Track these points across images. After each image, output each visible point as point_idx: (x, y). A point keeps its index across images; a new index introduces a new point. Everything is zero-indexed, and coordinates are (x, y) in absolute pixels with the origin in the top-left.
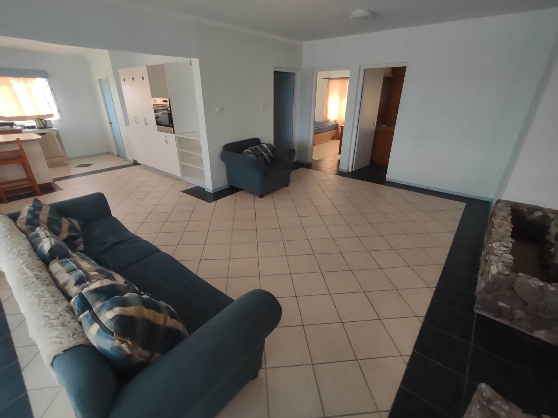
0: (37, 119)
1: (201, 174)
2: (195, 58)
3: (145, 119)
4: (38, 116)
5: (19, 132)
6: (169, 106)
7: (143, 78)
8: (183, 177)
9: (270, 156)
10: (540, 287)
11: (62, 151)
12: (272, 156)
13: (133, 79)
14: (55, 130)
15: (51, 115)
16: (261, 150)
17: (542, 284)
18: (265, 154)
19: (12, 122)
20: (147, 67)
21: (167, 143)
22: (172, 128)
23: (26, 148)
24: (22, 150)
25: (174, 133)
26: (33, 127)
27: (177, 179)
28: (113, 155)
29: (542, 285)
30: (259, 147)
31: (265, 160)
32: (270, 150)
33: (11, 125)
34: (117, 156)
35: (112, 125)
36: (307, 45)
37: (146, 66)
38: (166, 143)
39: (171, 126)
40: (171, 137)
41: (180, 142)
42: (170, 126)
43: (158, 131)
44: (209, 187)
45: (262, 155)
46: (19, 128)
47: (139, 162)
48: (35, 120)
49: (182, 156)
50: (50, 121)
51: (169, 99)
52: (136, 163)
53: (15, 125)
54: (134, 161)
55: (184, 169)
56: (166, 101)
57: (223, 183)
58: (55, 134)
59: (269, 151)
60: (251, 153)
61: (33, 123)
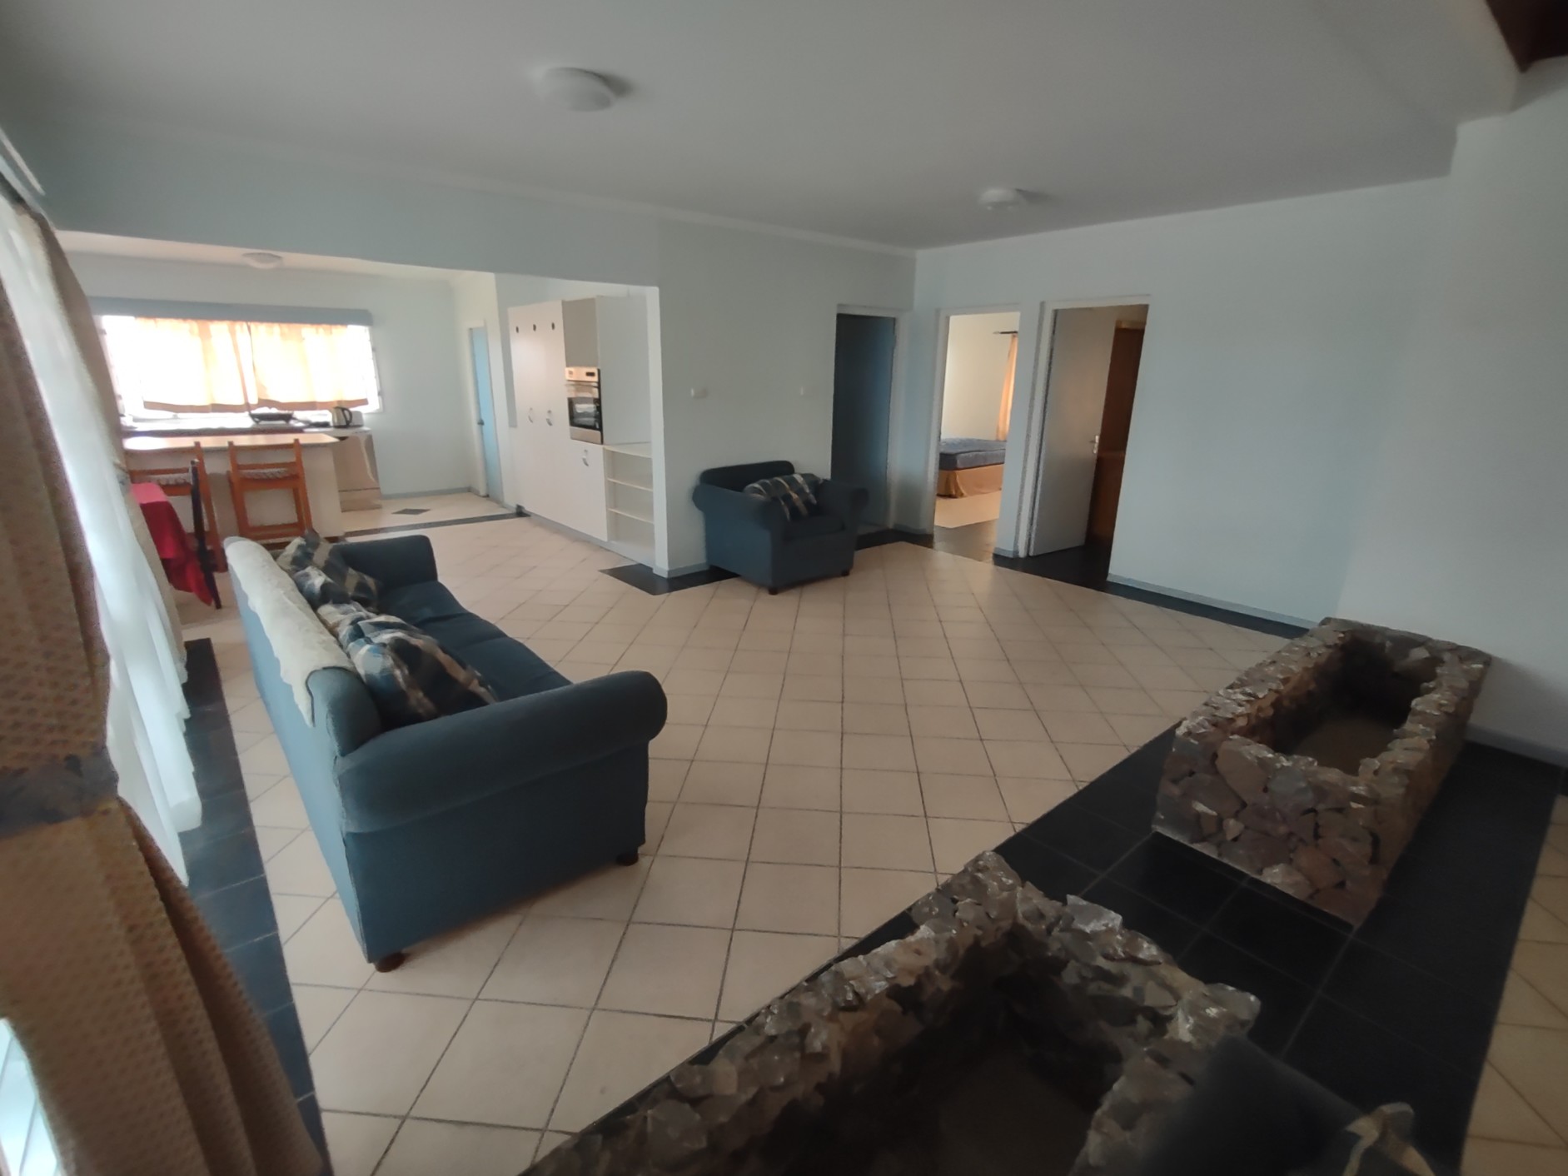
0: (337, 408)
1: (648, 537)
2: (651, 284)
3: (549, 412)
4: (339, 402)
5: (299, 430)
6: (596, 385)
7: (553, 326)
8: (613, 542)
9: (807, 503)
10: (1262, 762)
11: (371, 477)
12: (815, 502)
13: (535, 328)
14: (366, 432)
15: (364, 402)
16: (787, 486)
17: (1270, 755)
18: (795, 496)
19: (290, 412)
20: (564, 303)
21: (587, 464)
22: (599, 432)
23: (307, 463)
24: (298, 463)
25: (602, 443)
26: (325, 425)
27: (599, 547)
28: (477, 493)
29: (1270, 758)
30: (785, 481)
31: (794, 510)
32: (810, 488)
33: (288, 418)
34: (484, 497)
35: (484, 427)
36: (924, 257)
37: (560, 303)
38: (584, 465)
39: (598, 427)
40: (596, 452)
41: (614, 462)
42: (593, 428)
43: (573, 439)
44: (661, 565)
45: (787, 498)
46: (300, 425)
47: (528, 508)
48: (333, 410)
49: (615, 494)
50: (359, 414)
51: (599, 371)
52: (520, 513)
53: (295, 419)
54: (519, 507)
55: (617, 525)
56: (591, 374)
57: (696, 558)
58: (363, 440)
59: (808, 491)
60: (760, 490)
61: (327, 416)
